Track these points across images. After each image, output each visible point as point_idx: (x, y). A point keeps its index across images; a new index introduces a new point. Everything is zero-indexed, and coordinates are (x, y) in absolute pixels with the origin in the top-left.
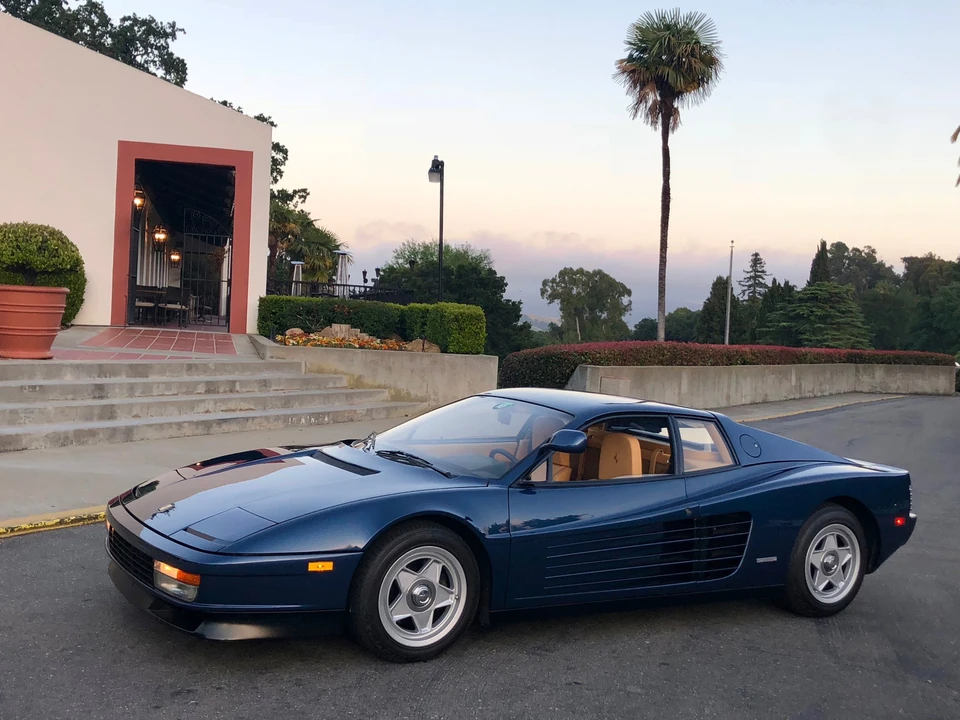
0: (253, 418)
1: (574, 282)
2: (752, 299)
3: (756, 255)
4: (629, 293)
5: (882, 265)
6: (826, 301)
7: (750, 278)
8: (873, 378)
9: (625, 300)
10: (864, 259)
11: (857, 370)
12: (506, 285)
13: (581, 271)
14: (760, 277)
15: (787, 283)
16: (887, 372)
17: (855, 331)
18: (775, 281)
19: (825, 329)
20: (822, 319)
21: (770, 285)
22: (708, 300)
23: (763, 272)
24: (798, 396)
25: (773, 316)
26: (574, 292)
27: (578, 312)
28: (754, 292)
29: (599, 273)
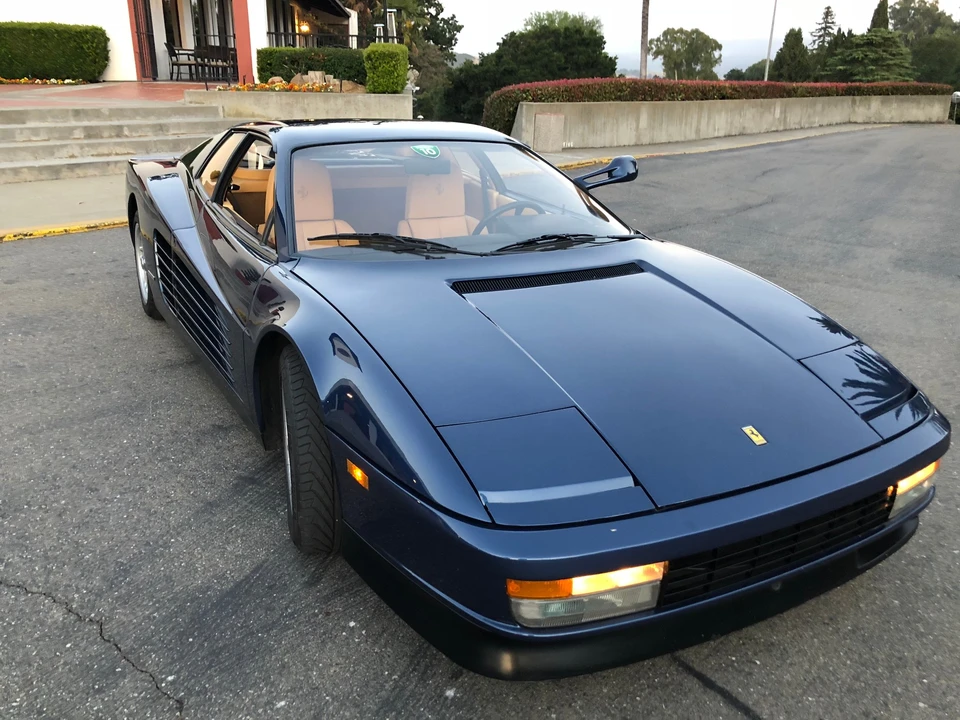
0: (116, 162)
1: (675, 40)
2: (821, 47)
3: (828, 8)
4: (720, 47)
5: (943, 14)
6: (879, 45)
7: (821, 29)
8: (869, 108)
9: (716, 54)
10: (928, 9)
11: (854, 102)
12: (605, 43)
13: (681, 31)
14: (830, 27)
15: (850, 32)
16: (882, 102)
17: (903, 71)
18: (840, 30)
19: (876, 70)
20: (875, 62)
21: (836, 33)
22: (781, 50)
23: (833, 23)
24: (781, 128)
25: (831, 61)
26: (675, 49)
27: (678, 66)
28: (823, 41)
29: (696, 31)
